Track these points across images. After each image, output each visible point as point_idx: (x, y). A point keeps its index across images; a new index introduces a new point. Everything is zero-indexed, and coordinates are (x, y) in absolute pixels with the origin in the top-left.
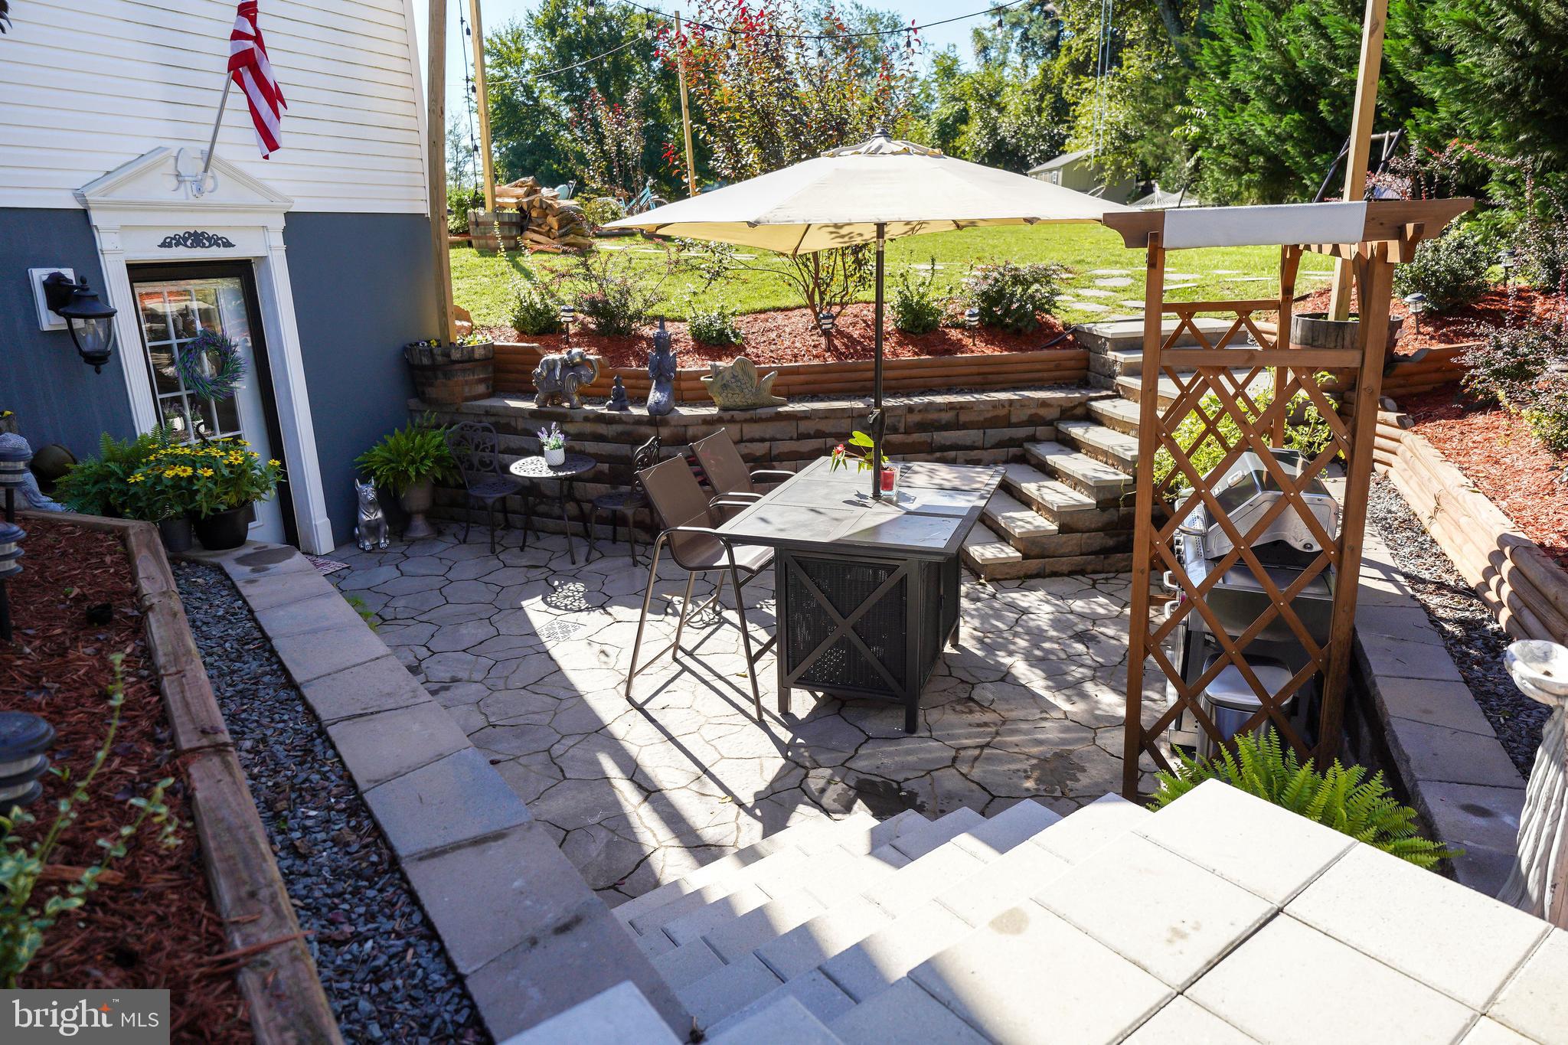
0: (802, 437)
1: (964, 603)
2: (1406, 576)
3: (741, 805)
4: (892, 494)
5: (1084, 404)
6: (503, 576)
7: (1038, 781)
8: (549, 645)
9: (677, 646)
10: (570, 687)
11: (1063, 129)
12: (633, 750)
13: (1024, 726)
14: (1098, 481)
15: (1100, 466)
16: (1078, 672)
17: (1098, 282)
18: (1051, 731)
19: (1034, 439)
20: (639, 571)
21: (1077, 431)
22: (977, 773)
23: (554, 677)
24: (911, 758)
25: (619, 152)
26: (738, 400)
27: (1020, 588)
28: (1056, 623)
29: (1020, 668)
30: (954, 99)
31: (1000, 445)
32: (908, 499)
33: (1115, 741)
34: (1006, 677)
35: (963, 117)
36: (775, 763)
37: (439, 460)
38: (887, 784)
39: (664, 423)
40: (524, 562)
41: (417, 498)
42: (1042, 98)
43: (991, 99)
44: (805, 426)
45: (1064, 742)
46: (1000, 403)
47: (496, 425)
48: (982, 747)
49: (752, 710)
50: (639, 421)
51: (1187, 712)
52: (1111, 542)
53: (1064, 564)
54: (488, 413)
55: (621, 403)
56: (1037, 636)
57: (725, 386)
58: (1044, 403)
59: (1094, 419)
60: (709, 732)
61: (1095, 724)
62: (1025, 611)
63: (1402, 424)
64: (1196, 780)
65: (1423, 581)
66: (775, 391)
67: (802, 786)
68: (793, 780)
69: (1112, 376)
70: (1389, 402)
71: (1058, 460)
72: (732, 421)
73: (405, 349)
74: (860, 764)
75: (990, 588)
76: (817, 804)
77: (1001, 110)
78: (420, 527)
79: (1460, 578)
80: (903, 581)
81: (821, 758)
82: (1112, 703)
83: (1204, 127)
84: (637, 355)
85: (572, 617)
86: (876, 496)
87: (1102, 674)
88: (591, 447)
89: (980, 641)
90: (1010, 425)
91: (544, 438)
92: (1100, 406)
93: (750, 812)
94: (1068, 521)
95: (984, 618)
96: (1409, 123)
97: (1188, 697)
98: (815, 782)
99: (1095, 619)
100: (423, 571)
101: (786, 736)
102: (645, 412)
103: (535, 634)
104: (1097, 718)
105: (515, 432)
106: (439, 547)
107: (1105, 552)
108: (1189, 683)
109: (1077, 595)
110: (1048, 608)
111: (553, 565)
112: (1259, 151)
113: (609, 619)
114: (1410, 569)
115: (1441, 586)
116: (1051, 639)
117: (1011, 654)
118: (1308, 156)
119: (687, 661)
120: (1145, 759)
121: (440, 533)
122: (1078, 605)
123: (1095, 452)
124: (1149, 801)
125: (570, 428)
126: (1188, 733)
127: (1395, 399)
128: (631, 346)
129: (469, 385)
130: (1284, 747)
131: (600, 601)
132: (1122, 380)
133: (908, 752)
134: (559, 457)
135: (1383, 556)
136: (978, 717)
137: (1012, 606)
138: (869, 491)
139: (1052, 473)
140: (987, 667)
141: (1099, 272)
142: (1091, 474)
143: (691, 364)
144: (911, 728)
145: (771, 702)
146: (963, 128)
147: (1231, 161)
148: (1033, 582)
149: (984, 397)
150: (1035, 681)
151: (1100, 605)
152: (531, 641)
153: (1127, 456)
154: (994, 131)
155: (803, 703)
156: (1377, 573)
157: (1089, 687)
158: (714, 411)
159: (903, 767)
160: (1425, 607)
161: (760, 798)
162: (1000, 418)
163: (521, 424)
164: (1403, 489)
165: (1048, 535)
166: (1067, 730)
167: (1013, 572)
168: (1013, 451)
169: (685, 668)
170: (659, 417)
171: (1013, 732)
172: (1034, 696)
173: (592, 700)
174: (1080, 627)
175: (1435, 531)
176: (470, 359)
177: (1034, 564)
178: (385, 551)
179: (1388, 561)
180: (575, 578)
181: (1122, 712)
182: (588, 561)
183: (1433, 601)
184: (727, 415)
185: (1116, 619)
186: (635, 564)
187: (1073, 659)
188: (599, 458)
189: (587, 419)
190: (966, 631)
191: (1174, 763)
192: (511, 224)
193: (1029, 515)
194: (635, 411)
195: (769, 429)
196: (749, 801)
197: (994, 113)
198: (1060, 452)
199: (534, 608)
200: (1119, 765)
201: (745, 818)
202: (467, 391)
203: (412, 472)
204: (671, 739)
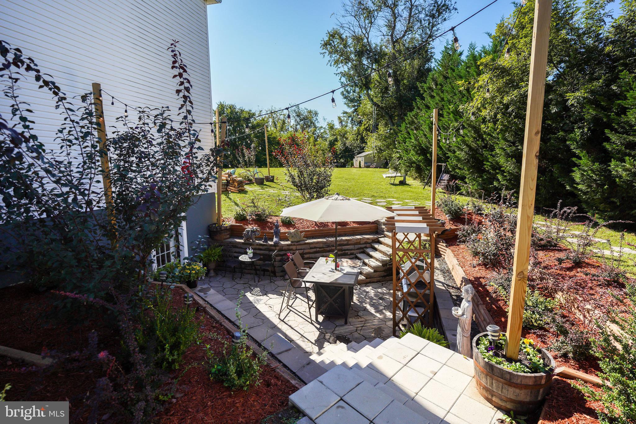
0: (311, 248)
1: (354, 291)
2: (447, 285)
3: (312, 343)
4: (339, 269)
5: (378, 238)
6: (237, 286)
7: (375, 334)
8: (256, 305)
9: (288, 305)
10: (264, 316)
11: (364, 145)
12: (284, 331)
13: (370, 321)
14: (382, 260)
15: (383, 255)
16: (381, 308)
17: (378, 204)
18: (376, 322)
19: (366, 247)
20: (272, 284)
21: (376, 246)
22: (361, 333)
23: (260, 314)
24: (347, 330)
25: (249, 161)
26: (296, 240)
27: (366, 286)
28: (375, 295)
29: (368, 307)
30: (334, 135)
31: (358, 249)
32: (343, 270)
33: (390, 324)
34: (365, 309)
35: (336, 140)
36: (317, 333)
37: (219, 256)
38: (343, 336)
39: (278, 246)
40: (242, 282)
41: (212, 266)
42: (357, 136)
43: (344, 136)
44: (311, 246)
45: (379, 324)
46: (358, 239)
47: (233, 246)
48: (362, 327)
49: (310, 320)
50: (271, 245)
51: (405, 318)
52: (385, 274)
53: (375, 280)
54: (230, 243)
55: (266, 241)
56: (371, 299)
57: (292, 237)
58: (368, 239)
59: (380, 243)
60: (301, 326)
61: (385, 319)
62: (368, 292)
63: (446, 247)
64: (407, 333)
65: (450, 286)
66: (304, 237)
67: (324, 338)
68: (322, 336)
69: (384, 231)
70: (444, 241)
71: (372, 253)
72: (294, 245)
73: (209, 226)
74: (336, 332)
75: (359, 287)
76: (329, 342)
77: (347, 139)
78: (212, 273)
79: (457, 285)
80: (344, 290)
81: (327, 331)
82: (389, 315)
83: (401, 155)
84: (268, 227)
85: (259, 298)
86: (336, 269)
87: (387, 308)
88: (258, 252)
89: (358, 300)
90: (360, 244)
91: (248, 250)
92: (381, 239)
93: (314, 344)
94: (376, 269)
95: (359, 294)
96: (447, 163)
97: (405, 315)
98: (327, 337)
99: (383, 294)
100: (216, 286)
101: (318, 326)
102: (272, 243)
103: (251, 302)
104: (386, 319)
105: (238, 248)
106: (218, 279)
107: (384, 276)
108: (404, 312)
109: (379, 288)
110: (373, 291)
111: (250, 283)
112: (414, 163)
113: (268, 298)
114: (448, 283)
115: (453, 287)
116: (375, 300)
117: (366, 304)
118: (426, 166)
119: (290, 308)
120: (397, 328)
121: (217, 274)
122: (380, 290)
123: (381, 252)
124: (399, 337)
125: (253, 247)
126: (405, 322)
127: (444, 240)
128: (266, 225)
129: (225, 235)
130: (422, 325)
131: (265, 293)
132: (386, 233)
133: (346, 329)
134: (251, 255)
135: (442, 280)
136: (360, 320)
137: (365, 291)
138: (334, 268)
139: (371, 257)
140: (361, 307)
141: (378, 200)
142: (381, 258)
143: (283, 230)
144: (346, 323)
145: (314, 318)
146: (336, 143)
147: (408, 164)
148: (368, 284)
149: (354, 237)
150: (372, 311)
151: (384, 290)
152: (251, 304)
153: (389, 253)
154: (345, 144)
155: (321, 318)
156: (441, 284)
157: (384, 311)
158: (289, 243)
159: (345, 332)
160: (450, 292)
161: (316, 341)
162: (358, 242)
163: (239, 246)
164: (447, 262)
165: (372, 273)
166: (379, 322)
167: (364, 282)
168: (361, 250)
169: (291, 310)
170: (276, 244)
171: (368, 323)
172: (372, 314)
173: (271, 319)
174: (381, 296)
175: (453, 273)
176: (226, 229)
177: (368, 280)
178: (204, 280)
179: (444, 281)
180: (257, 287)
181: (392, 317)
182: (259, 282)
183: (451, 291)
184: (293, 244)
185: (389, 294)
186: (271, 282)
187: (380, 304)
188: (260, 255)
189: (257, 245)
190: (355, 298)
191: (403, 328)
192: (225, 185)
193: (366, 267)
194: (270, 243)
195: (303, 247)
196: (314, 342)
197: (344, 139)
198: (373, 251)
199: (248, 295)
200: (392, 329)
201: (314, 346)
202: (225, 237)
203: (213, 259)
204: (292, 328)
